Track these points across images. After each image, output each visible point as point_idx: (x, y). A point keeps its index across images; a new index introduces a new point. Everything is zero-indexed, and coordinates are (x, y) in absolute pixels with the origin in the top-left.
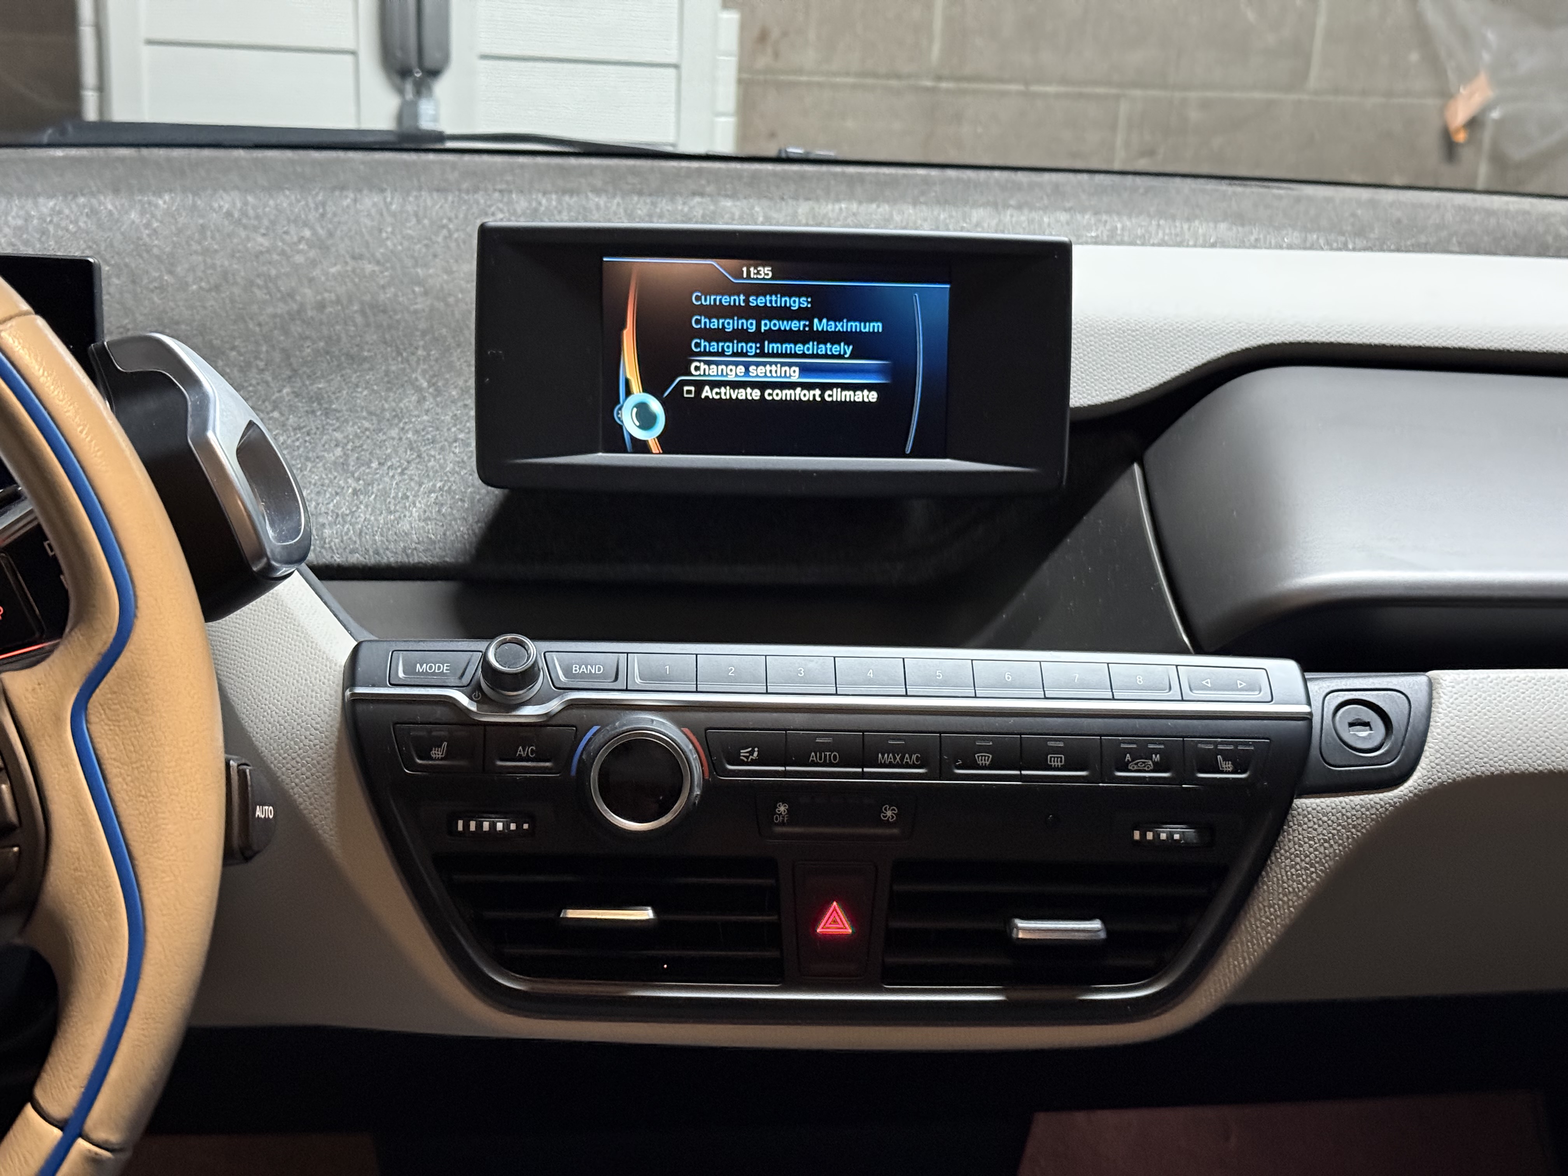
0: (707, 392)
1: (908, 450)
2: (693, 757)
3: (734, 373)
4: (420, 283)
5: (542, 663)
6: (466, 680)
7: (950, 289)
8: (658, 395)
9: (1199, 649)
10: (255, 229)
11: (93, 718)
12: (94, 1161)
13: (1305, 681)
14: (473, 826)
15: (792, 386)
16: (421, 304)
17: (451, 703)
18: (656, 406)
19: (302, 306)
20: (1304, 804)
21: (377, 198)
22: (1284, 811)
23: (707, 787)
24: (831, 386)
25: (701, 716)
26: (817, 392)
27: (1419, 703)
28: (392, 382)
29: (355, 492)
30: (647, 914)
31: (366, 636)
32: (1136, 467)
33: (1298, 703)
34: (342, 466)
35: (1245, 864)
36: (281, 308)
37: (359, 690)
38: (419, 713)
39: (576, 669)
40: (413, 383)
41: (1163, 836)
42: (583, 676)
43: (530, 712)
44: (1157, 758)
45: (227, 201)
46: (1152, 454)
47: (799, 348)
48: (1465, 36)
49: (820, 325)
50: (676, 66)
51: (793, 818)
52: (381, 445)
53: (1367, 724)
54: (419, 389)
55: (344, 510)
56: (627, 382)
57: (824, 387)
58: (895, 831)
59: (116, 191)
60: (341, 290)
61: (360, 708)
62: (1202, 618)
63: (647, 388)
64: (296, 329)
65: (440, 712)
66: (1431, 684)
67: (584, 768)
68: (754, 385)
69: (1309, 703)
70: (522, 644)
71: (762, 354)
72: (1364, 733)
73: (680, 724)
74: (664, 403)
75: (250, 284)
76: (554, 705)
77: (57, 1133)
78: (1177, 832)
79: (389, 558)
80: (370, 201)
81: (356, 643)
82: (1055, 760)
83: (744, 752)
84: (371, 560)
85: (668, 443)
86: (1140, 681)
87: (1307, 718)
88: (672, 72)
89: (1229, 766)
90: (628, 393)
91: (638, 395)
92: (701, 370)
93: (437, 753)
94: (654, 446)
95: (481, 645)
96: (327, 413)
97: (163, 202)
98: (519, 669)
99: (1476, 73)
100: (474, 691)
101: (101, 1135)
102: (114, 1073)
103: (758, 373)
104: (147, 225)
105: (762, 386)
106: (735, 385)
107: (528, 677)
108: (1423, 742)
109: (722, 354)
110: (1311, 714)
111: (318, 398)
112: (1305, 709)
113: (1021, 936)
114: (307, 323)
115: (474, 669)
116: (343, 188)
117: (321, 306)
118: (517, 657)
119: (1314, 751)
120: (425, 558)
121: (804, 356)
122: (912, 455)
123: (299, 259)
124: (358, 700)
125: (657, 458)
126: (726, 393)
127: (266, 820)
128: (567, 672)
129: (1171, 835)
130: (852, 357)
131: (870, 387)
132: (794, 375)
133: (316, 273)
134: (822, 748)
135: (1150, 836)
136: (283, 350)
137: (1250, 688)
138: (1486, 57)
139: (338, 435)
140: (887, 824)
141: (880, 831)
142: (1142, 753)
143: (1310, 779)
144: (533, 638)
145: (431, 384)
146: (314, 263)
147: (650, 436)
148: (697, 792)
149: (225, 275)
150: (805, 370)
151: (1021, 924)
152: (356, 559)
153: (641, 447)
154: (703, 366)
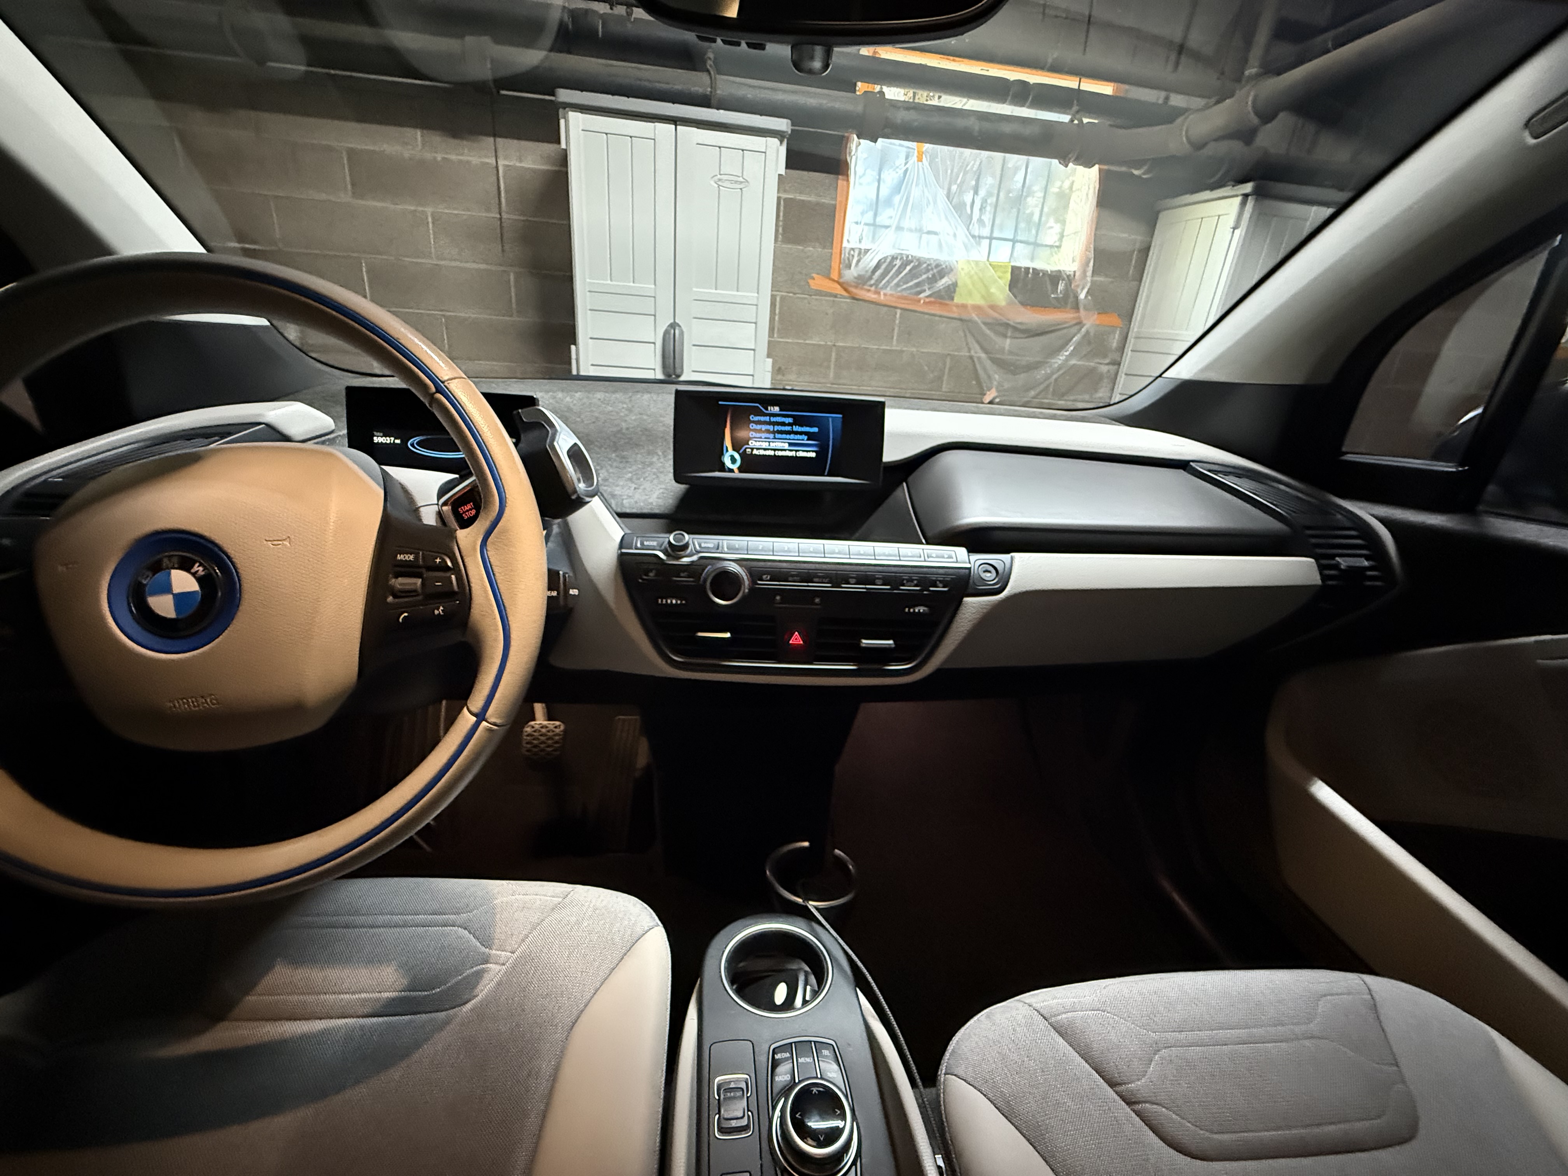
0: (755, 452)
1: (826, 473)
2: (745, 578)
3: (765, 445)
4: (661, 422)
5: (691, 542)
6: (663, 547)
7: (843, 417)
8: (738, 452)
9: (928, 543)
10: (608, 404)
11: (489, 548)
12: (490, 730)
13: (969, 556)
14: (664, 601)
15: (785, 450)
16: (662, 429)
17: (656, 556)
18: (737, 456)
19: (622, 428)
20: (967, 600)
21: (649, 395)
22: (960, 603)
23: (751, 589)
24: (798, 451)
25: (748, 563)
26: (794, 452)
27: (1008, 565)
28: (649, 453)
29: (635, 488)
30: (728, 635)
31: (628, 531)
32: (905, 484)
33: (966, 563)
34: (631, 479)
35: (945, 621)
36: (615, 429)
37: (624, 551)
38: (645, 559)
39: (703, 545)
40: (656, 453)
41: (917, 610)
42: (705, 548)
43: (686, 560)
44: (915, 582)
45: (599, 395)
46: (910, 479)
47: (788, 436)
48: (989, 377)
49: (796, 428)
50: (753, 375)
51: (782, 601)
52: (644, 473)
53: (989, 572)
54: (658, 455)
55: (630, 494)
56: (727, 448)
57: (796, 451)
58: (819, 607)
59: (563, 391)
60: (636, 424)
61: (625, 557)
62: (929, 534)
63: (734, 449)
64: (619, 435)
65: (654, 560)
66: (1012, 558)
67: (705, 581)
68: (772, 449)
69: (970, 563)
70: (683, 535)
71: (775, 438)
72: (988, 575)
73: (741, 566)
74: (740, 454)
75: (605, 422)
76: (695, 558)
77: (475, 719)
78: (922, 609)
79: (645, 511)
80: (646, 396)
81: (623, 533)
82: (878, 581)
83: (764, 577)
84: (639, 511)
85: (741, 469)
86: (910, 554)
87: (969, 569)
88: (751, 377)
89: (941, 585)
90: (727, 451)
91: (731, 451)
92: (752, 444)
93: (651, 574)
94: (736, 471)
95: (667, 535)
96: (627, 462)
97: (578, 395)
98: (681, 544)
99: (992, 388)
100: (665, 552)
101: (493, 720)
102: (497, 695)
103: (773, 445)
104: (572, 402)
105: (775, 450)
106: (765, 449)
107: (686, 546)
108: (1009, 578)
109: (761, 438)
110: (970, 568)
111: (623, 457)
112: (968, 566)
113: (864, 645)
114: (623, 434)
115: (666, 544)
116: (638, 392)
117: (627, 429)
118: (681, 540)
119: (971, 581)
120: (657, 511)
121: (790, 439)
122: (828, 475)
123: (622, 414)
124: (622, 554)
125: (737, 475)
126: (762, 452)
127: (574, 595)
128: (700, 546)
129: (919, 610)
130: (808, 440)
131: (813, 451)
132: (786, 446)
133: (627, 419)
134: (793, 576)
135: (912, 610)
136: (614, 442)
137: (951, 557)
138: (995, 383)
139: (630, 470)
140: (817, 604)
141: (815, 607)
142: (910, 580)
143: (970, 591)
144: (688, 533)
145: (663, 453)
146: (627, 415)
147: (735, 467)
148: (747, 591)
149: (597, 418)
150: (790, 444)
151: (864, 641)
152: (634, 511)
153: (731, 471)
154: (754, 442)
